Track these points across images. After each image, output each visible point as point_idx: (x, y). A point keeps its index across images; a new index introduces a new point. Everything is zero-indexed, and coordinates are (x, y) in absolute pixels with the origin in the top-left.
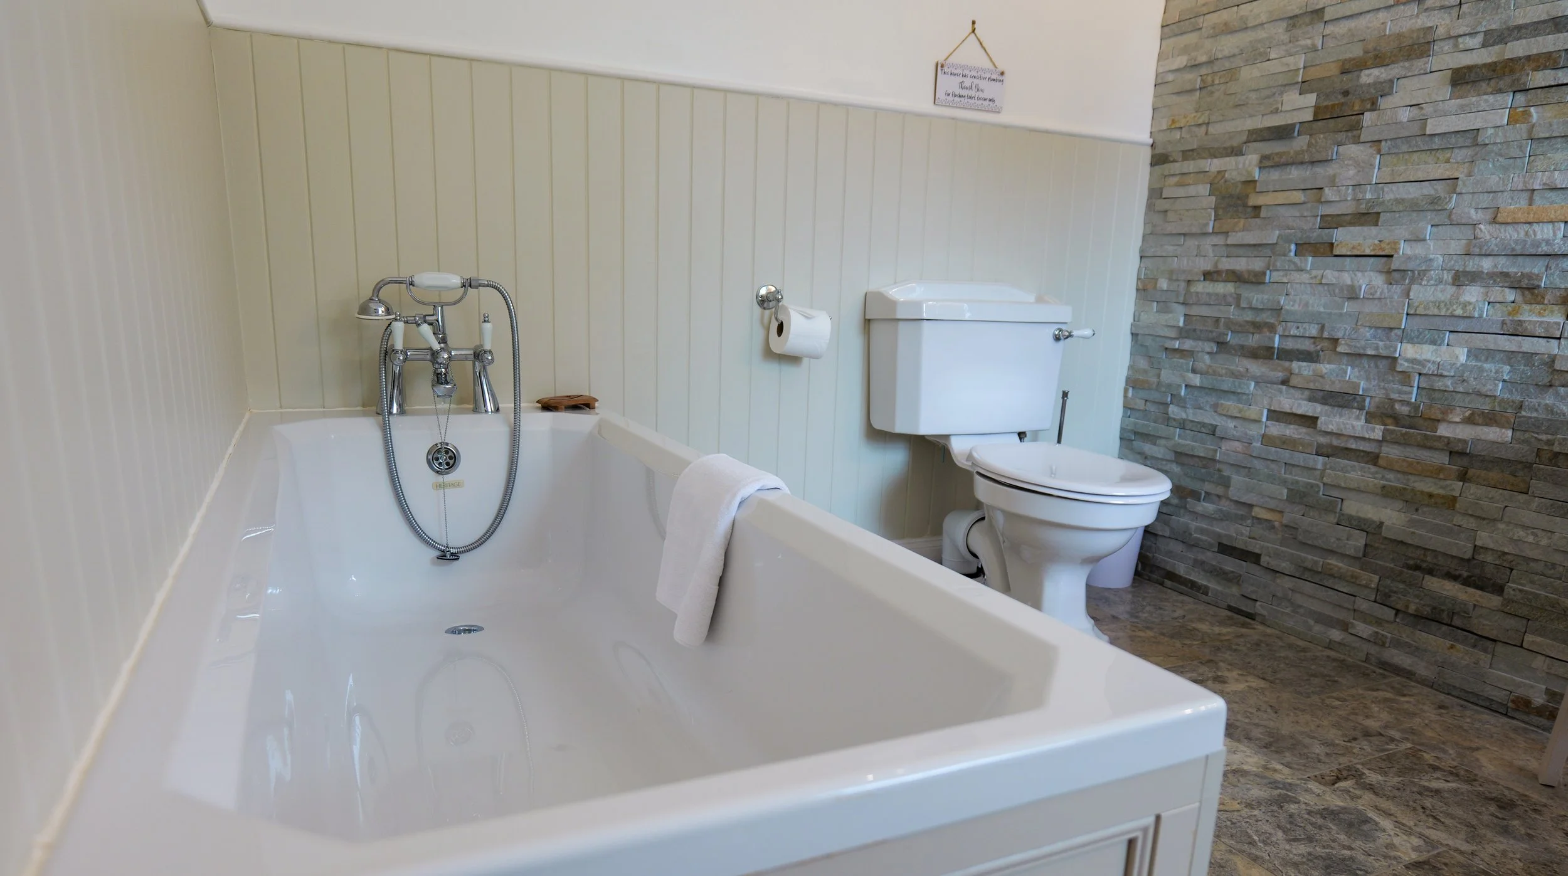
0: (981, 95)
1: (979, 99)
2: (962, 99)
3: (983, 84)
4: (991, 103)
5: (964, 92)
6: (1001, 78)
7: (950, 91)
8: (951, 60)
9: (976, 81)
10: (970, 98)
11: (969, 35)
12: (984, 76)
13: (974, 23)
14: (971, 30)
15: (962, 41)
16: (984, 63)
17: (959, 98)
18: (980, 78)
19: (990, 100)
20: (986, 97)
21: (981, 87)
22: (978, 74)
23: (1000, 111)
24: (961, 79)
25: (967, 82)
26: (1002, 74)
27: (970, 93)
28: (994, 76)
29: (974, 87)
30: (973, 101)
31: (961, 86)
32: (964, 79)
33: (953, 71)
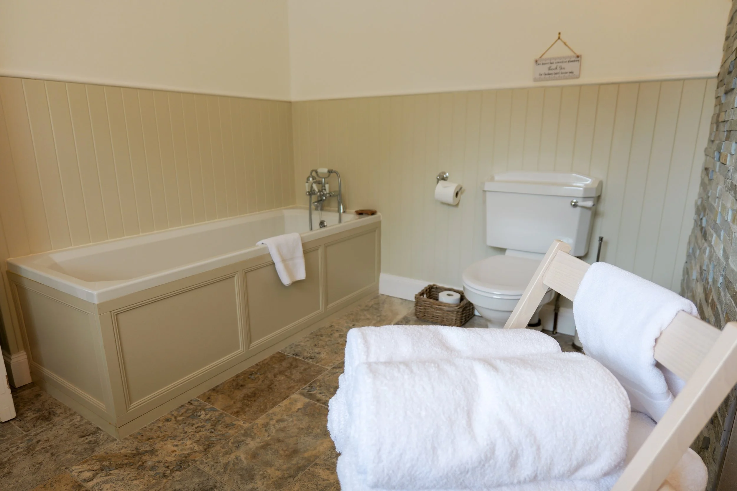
0: (563, 71)
1: (562, 73)
2: (551, 76)
3: (563, 65)
4: (571, 74)
5: (550, 72)
6: (578, 59)
7: (542, 73)
8: (544, 57)
9: (559, 65)
10: (556, 74)
11: (557, 41)
12: (564, 60)
13: (559, 34)
14: (557, 38)
15: (551, 45)
16: (568, 53)
17: (548, 76)
18: (563, 62)
19: (570, 73)
20: (567, 71)
21: (562, 67)
22: (561, 60)
23: (578, 77)
24: (548, 66)
25: (554, 66)
26: (578, 57)
27: (556, 71)
28: (572, 59)
29: (558, 68)
30: (557, 75)
31: (550, 69)
32: (551, 65)
33: (544, 62)
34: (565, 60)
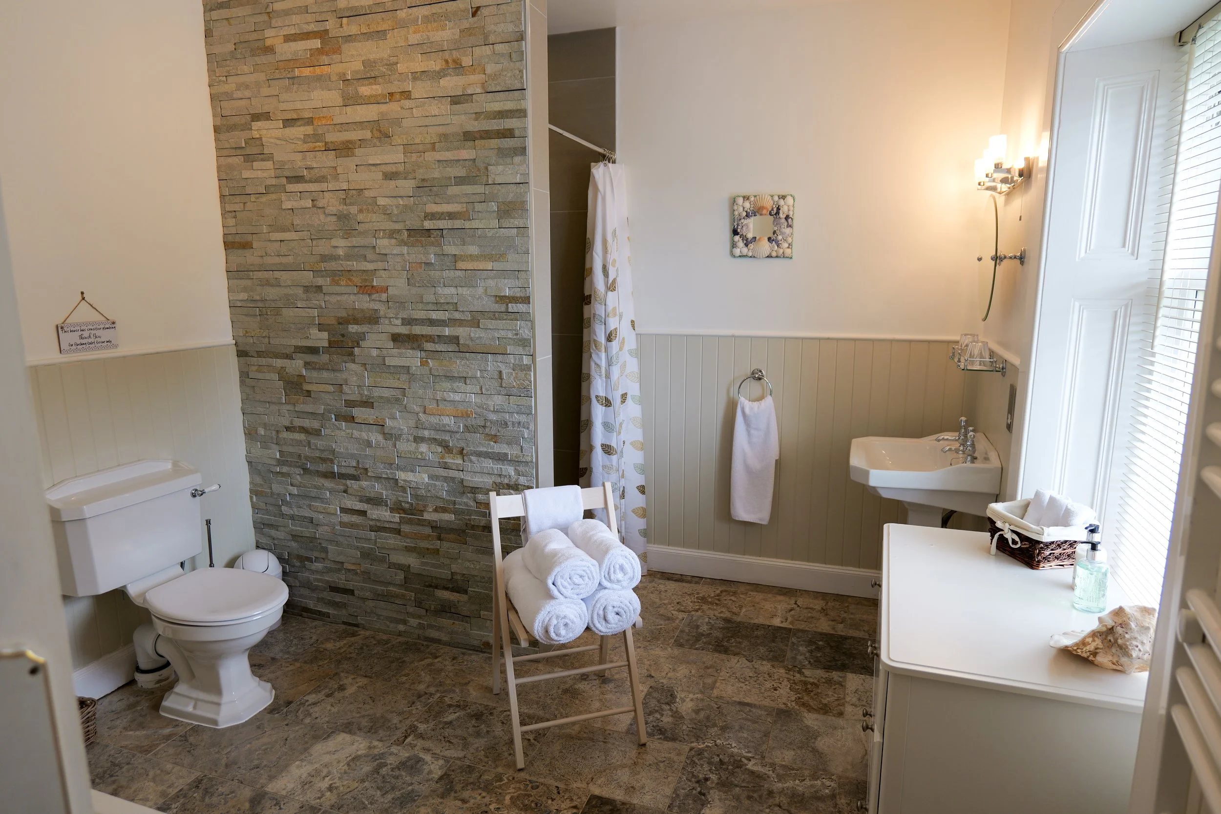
0: (99, 340)
1: (98, 343)
2: (84, 346)
3: (98, 333)
4: (108, 344)
5: (84, 341)
6: (113, 326)
7: (73, 343)
8: (68, 321)
9: (93, 332)
10: (91, 343)
13: (82, 293)
14: (81, 299)
15: (75, 306)
16: (96, 317)
17: (81, 346)
18: (96, 329)
19: (108, 342)
20: (103, 340)
21: (98, 335)
22: (95, 327)
23: (116, 346)
24: (80, 333)
25: (86, 334)
26: (114, 323)
27: (90, 341)
28: (107, 326)
29: (92, 336)
30: (93, 345)
31: (81, 337)
32: (82, 332)
33: (72, 329)
34: (99, 327)
